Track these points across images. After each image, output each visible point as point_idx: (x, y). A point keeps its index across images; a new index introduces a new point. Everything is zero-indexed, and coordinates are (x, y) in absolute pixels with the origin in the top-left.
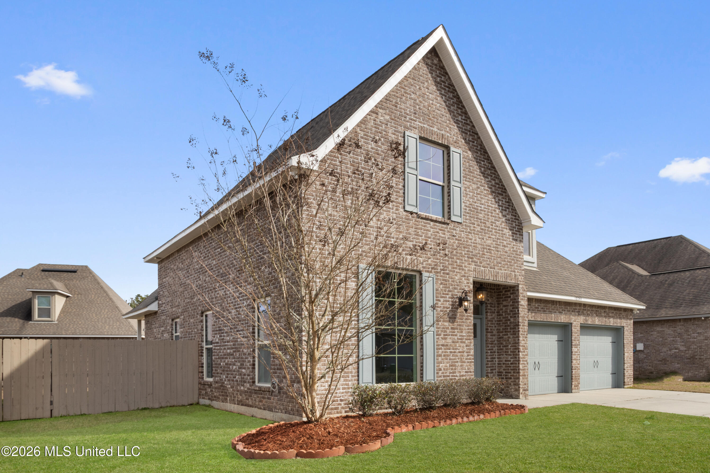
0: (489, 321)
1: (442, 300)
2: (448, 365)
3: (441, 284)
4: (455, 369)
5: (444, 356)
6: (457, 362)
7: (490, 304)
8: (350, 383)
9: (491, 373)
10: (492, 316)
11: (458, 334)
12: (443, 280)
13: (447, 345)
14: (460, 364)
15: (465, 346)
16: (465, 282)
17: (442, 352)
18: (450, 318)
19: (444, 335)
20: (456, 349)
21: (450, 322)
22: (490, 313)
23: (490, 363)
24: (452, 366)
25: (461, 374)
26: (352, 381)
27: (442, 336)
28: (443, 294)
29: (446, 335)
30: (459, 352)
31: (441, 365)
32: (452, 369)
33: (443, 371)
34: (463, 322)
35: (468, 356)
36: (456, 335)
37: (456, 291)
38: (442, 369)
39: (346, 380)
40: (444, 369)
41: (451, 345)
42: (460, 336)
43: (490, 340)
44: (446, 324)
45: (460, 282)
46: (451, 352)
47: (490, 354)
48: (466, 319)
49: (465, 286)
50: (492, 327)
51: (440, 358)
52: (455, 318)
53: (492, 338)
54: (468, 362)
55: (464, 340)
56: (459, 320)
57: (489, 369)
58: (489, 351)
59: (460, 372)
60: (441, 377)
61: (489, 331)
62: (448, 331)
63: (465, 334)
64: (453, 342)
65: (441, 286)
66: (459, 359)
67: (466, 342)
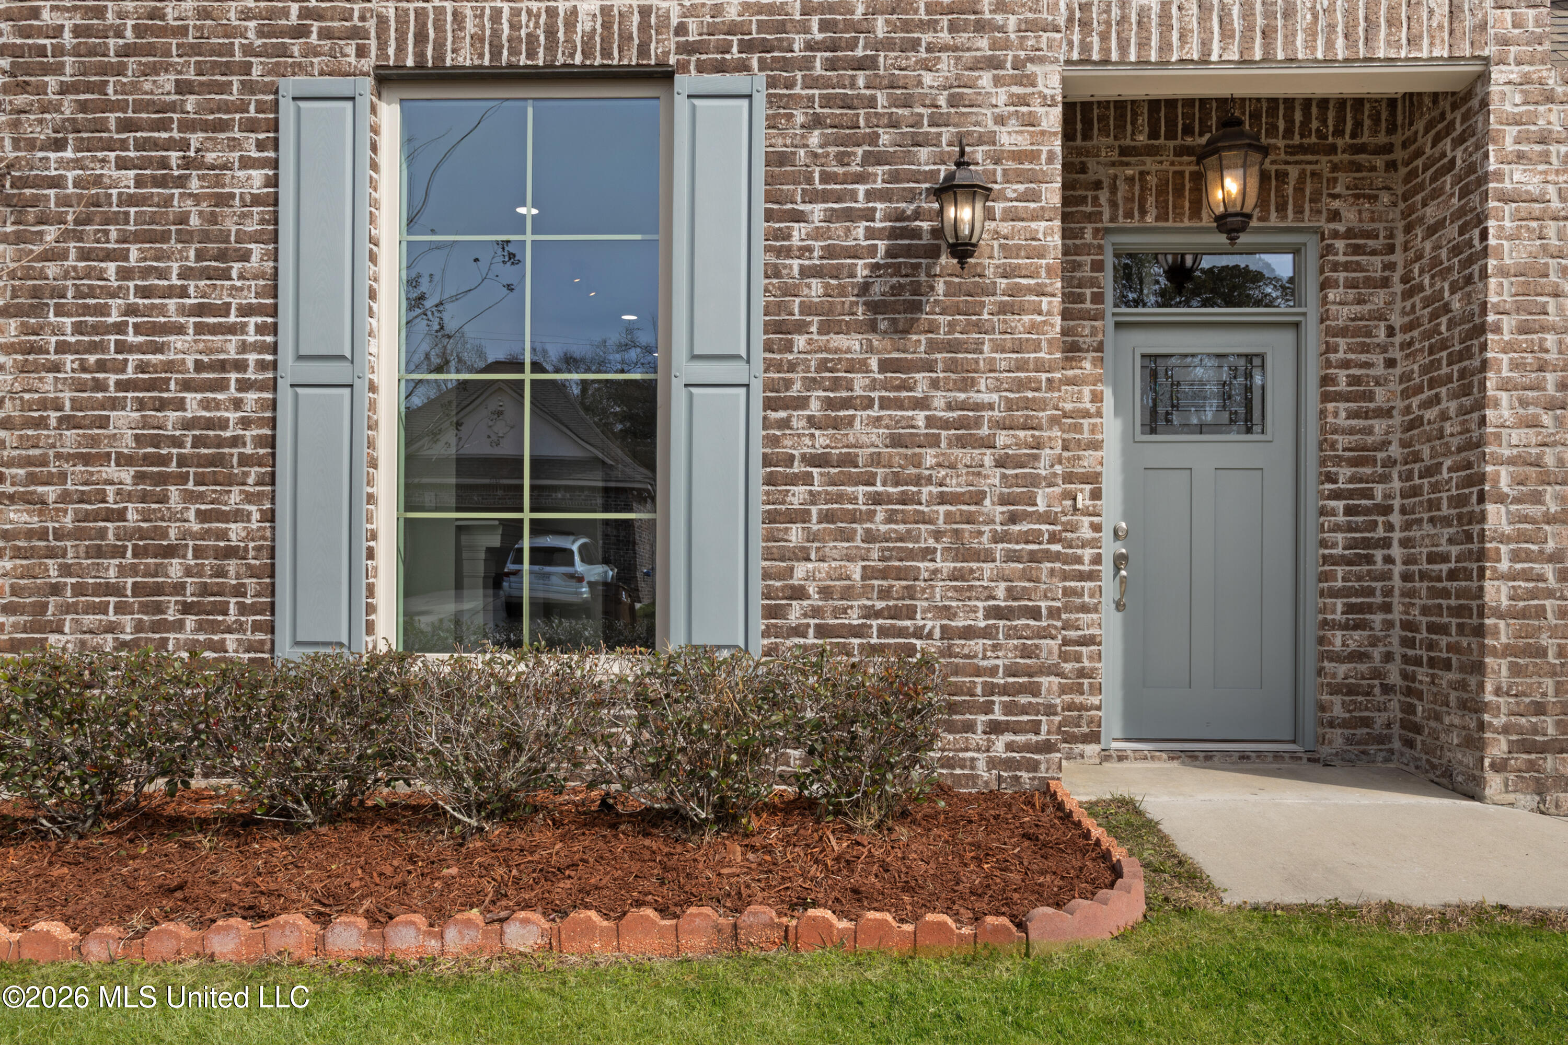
0: (1343, 332)
1: (817, 211)
2: (856, 570)
3: (816, 122)
4: (910, 593)
5: (827, 517)
6: (928, 554)
7: (1350, 234)
8: (231, 640)
9: (1345, 627)
10: (1360, 301)
11: (939, 399)
12: (827, 102)
13: (849, 460)
14: (947, 566)
15: (988, 460)
16: (1001, 96)
17: (814, 498)
18: (874, 307)
19: (830, 404)
20: (917, 481)
21: (872, 327)
22: (1351, 285)
23: (1340, 571)
24: (884, 574)
25: (959, 623)
26: (240, 628)
27: (814, 408)
28: (826, 178)
29: (846, 403)
30: (943, 499)
31: (801, 570)
32: (885, 594)
33: (815, 600)
34: (979, 327)
35: (1013, 519)
36: (922, 404)
37: (924, 153)
38: (812, 590)
39: (214, 627)
40: (825, 592)
41: (876, 460)
42: (950, 407)
43: (1342, 440)
44: (851, 343)
45: (954, 101)
46: (877, 499)
47: (1341, 519)
48: (1003, 309)
49: (1001, 120)
50: (1367, 365)
51: (795, 535)
52: (916, 307)
53: (1369, 431)
54: (1012, 557)
55: (985, 431)
56: (943, 319)
57: (1339, 604)
58: (1339, 505)
59: (947, 612)
60: (799, 631)
61: (1342, 385)
62: (859, 381)
63: (986, 397)
64: (896, 441)
65: (815, 139)
66: (937, 535)
67: (1003, 438)
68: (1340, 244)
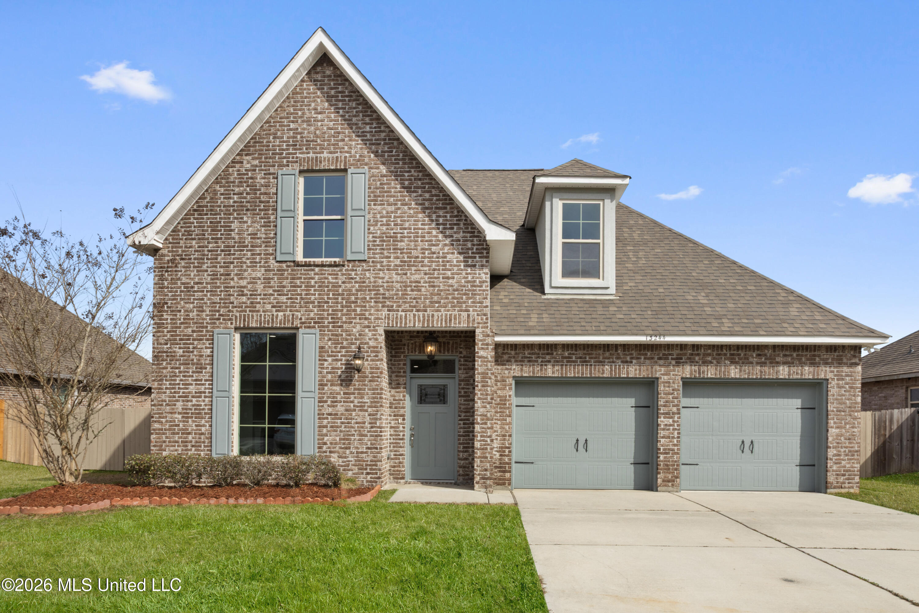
1: (330, 359)
2: (338, 438)
3: (330, 339)
4: (349, 444)
5: (332, 427)
6: (353, 435)
7: (464, 357)
8: (202, 453)
9: (463, 452)
10: (467, 373)
11: (356, 401)
12: (332, 335)
13: (336, 414)
14: (357, 438)
15: (367, 414)
16: (370, 334)
17: (329, 423)
18: (342, 380)
19: (332, 402)
20: (351, 419)
21: (341, 385)
22: (465, 369)
23: (462, 438)
24: (344, 439)
25: (360, 450)
26: (204, 450)
27: (329, 403)
28: (332, 352)
29: (336, 402)
30: (357, 423)
31: (326, 438)
32: (344, 444)
33: (329, 445)
34: (365, 385)
35: (372, 427)
36: (352, 402)
37: (353, 346)
38: (328, 443)
39: (198, 450)
40: (331, 443)
41: (342, 414)
42: (358, 403)
44: (337, 388)
45: (360, 335)
46: (342, 423)
47: (462, 426)
48: (370, 381)
49: (370, 339)
50: (468, 389)
51: (325, 430)
52: (351, 380)
53: (469, 405)
54: (371, 436)
55: (366, 408)
56: (357, 383)
57: (462, 446)
58: (462, 422)
59: (357, 448)
60: (325, 452)
61: (463, 394)
62: (339, 397)
63: (366, 401)
64: (347, 410)
65: (330, 343)
66: (355, 431)
67: (370, 410)
68: (462, 360)
